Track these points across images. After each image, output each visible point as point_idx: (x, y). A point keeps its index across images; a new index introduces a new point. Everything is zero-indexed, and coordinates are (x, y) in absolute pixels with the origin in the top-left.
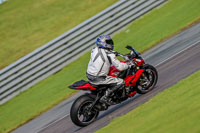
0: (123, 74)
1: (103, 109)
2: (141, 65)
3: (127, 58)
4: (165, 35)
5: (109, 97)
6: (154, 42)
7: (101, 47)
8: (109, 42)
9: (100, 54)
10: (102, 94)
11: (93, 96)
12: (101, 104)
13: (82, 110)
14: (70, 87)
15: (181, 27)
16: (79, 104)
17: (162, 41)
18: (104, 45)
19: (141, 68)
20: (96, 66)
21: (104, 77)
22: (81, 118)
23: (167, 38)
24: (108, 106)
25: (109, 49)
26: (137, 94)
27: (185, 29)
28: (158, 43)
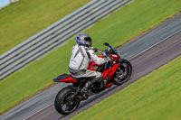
0: (101, 68)
1: (83, 99)
2: (117, 60)
3: (104, 54)
4: (26, 95)
5: (89, 88)
6: (16, 102)
7: (80, 44)
8: (88, 39)
9: (80, 50)
10: (83, 86)
11: (74, 88)
12: (82, 95)
13: (65, 100)
14: (54, 80)
15: (41, 88)
16: (62, 94)
17: (23, 100)
18: (83, 42)
19: (117, 62)
20: (77, 61)
21: (84, 71)
22: (64, 107)
23: (29, 98)
24: (87, 96)
25: (87, 46)
26: (114, 86)
27: (44, 89)
28: (20, 102)
